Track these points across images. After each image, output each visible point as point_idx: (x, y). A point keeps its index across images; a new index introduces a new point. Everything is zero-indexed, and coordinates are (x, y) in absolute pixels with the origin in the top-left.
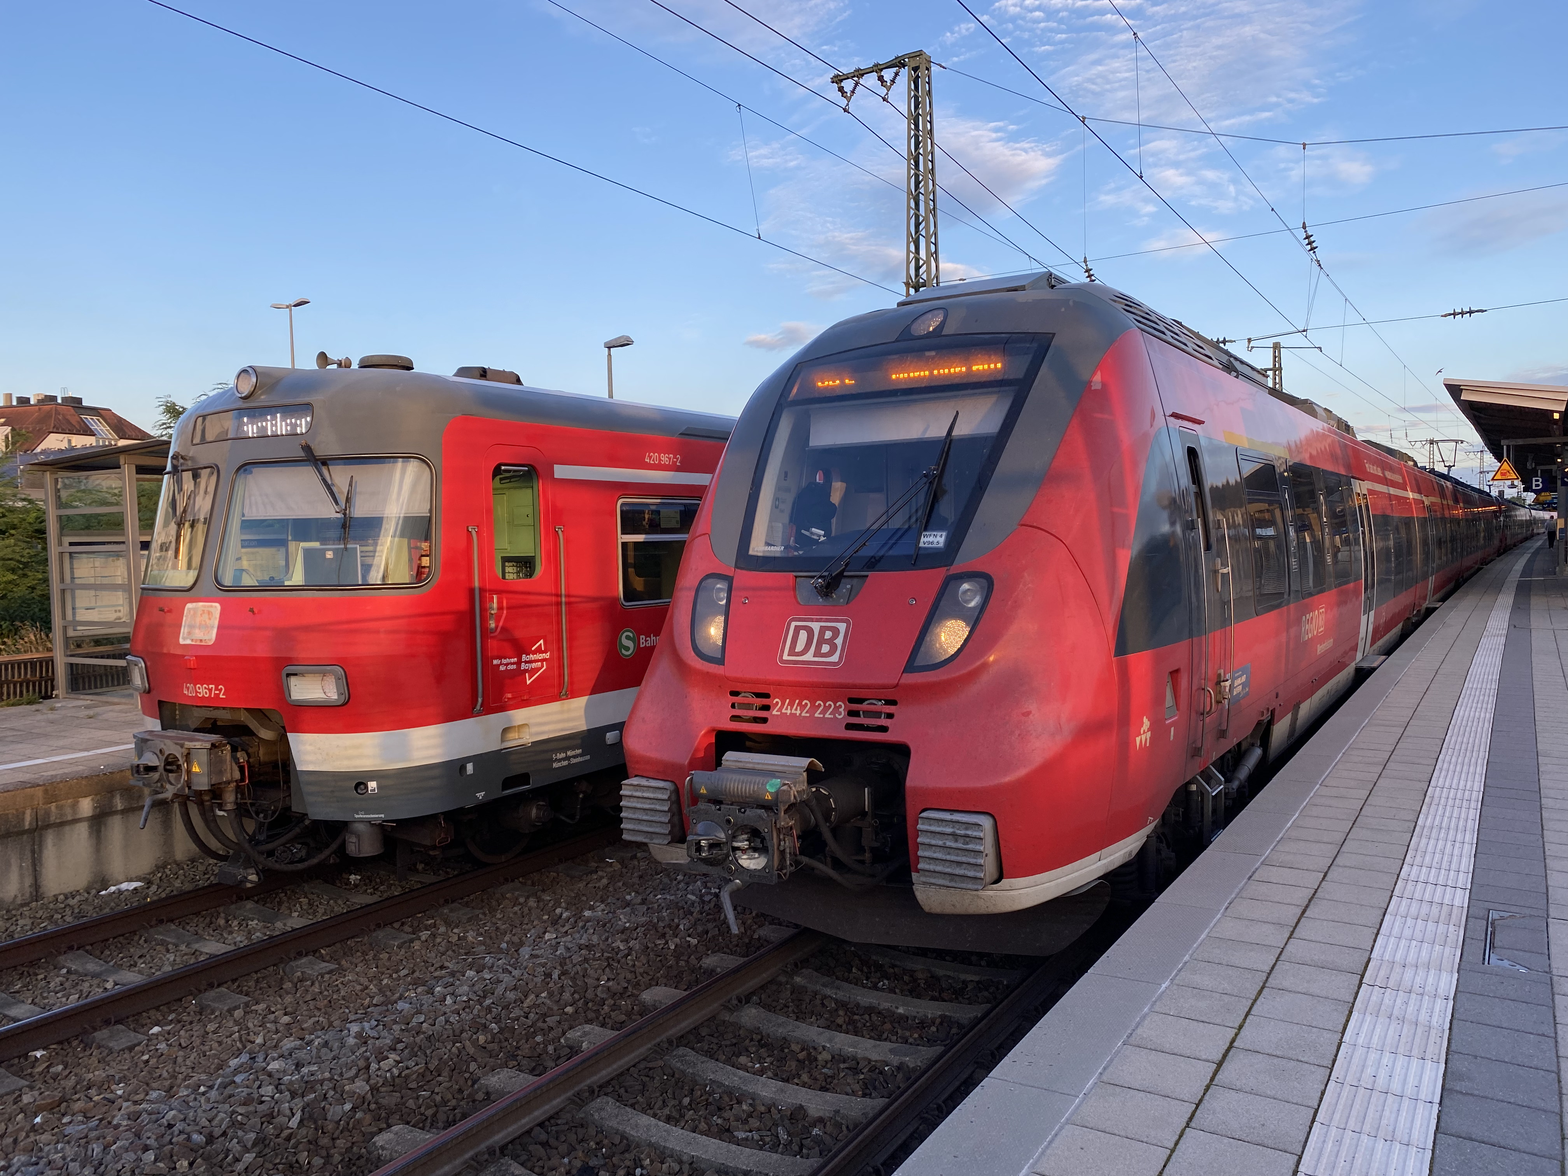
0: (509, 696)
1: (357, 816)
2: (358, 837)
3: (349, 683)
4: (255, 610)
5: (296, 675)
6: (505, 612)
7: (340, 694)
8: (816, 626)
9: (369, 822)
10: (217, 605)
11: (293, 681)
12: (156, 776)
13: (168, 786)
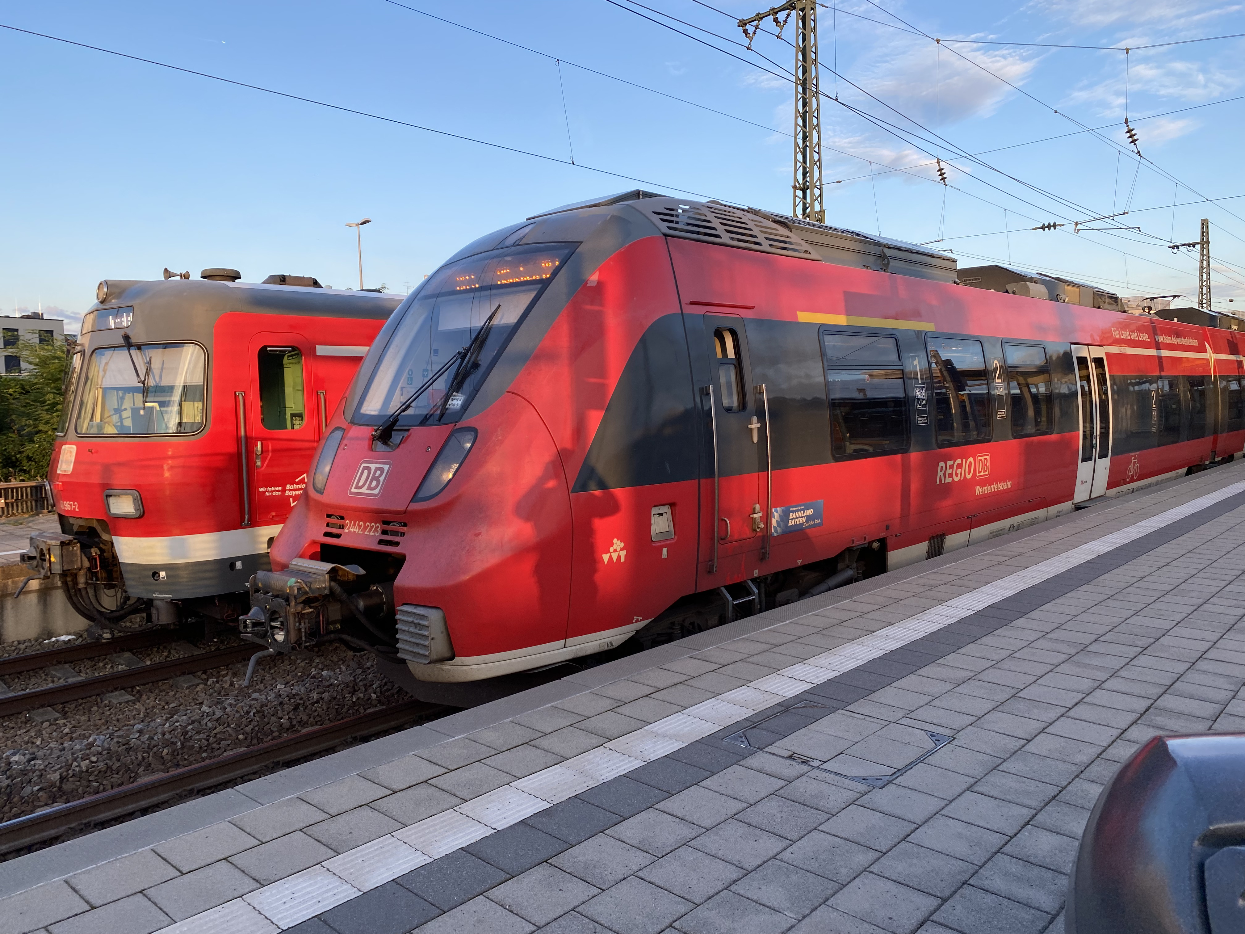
0: (273, 514)
1: (154, 595)
2: (157, 610)
3: (142, 502)
4: (93, 451)
5: (115, 496)
6: (270, 454)
7: (137, 510)
8: (373, 466)
9: (162, 599)
10: (74, 447)
11: (112, 500)
12: (34, 563)
13: (42, 570)
